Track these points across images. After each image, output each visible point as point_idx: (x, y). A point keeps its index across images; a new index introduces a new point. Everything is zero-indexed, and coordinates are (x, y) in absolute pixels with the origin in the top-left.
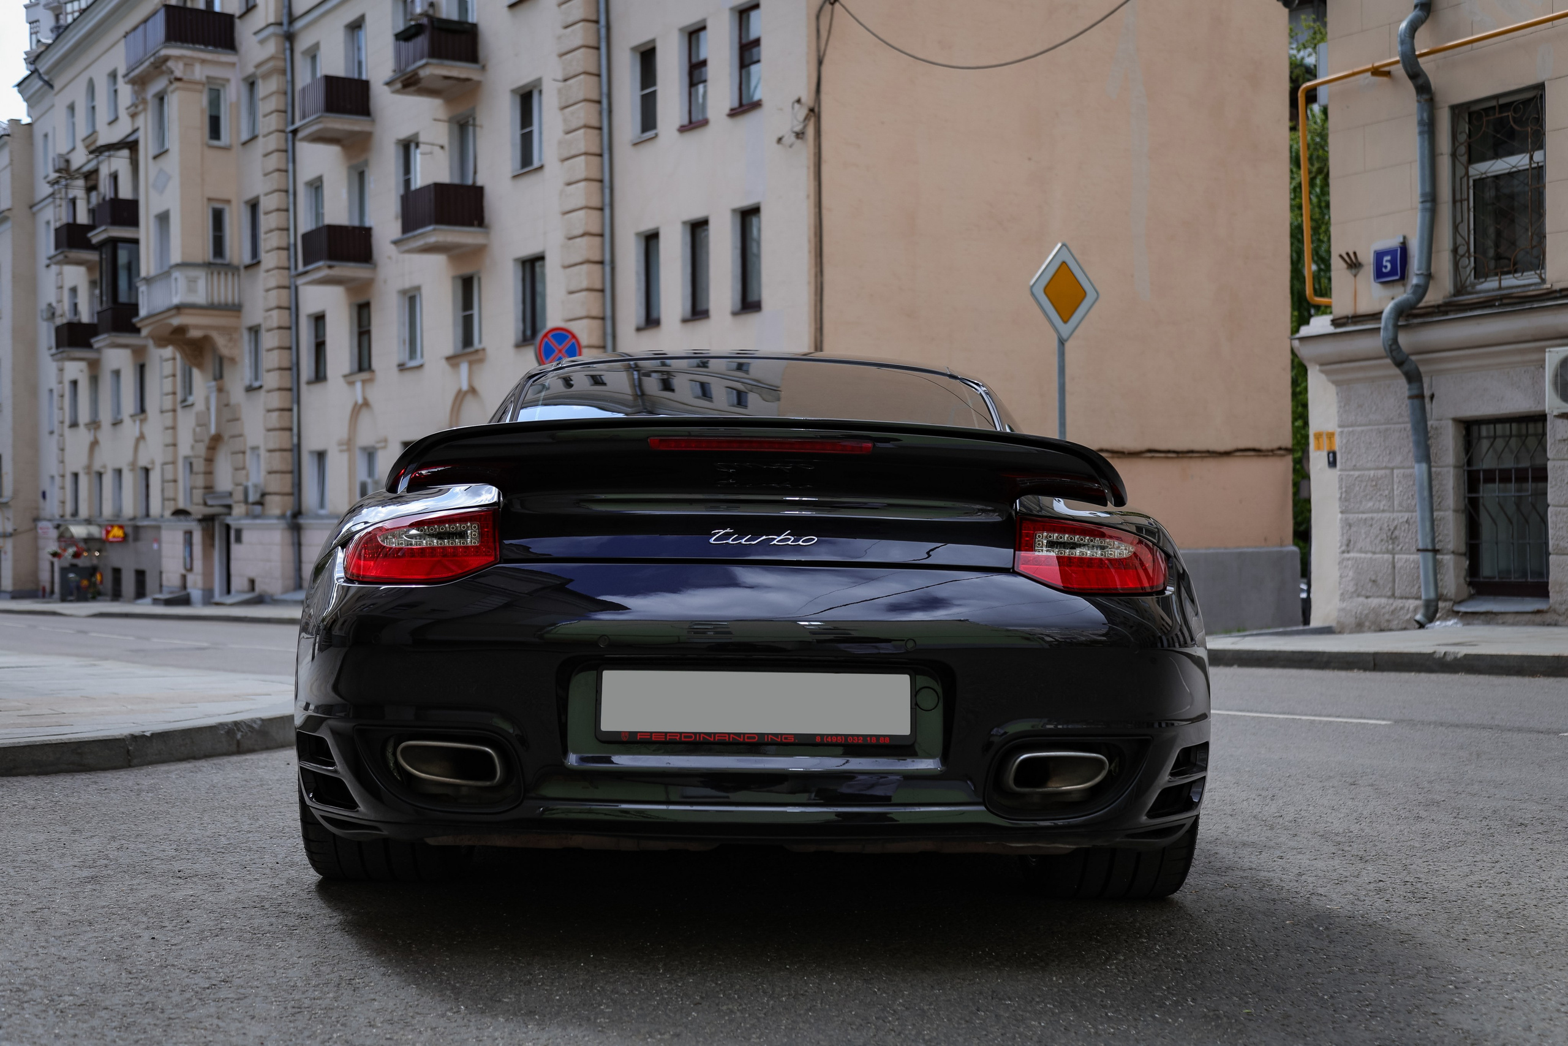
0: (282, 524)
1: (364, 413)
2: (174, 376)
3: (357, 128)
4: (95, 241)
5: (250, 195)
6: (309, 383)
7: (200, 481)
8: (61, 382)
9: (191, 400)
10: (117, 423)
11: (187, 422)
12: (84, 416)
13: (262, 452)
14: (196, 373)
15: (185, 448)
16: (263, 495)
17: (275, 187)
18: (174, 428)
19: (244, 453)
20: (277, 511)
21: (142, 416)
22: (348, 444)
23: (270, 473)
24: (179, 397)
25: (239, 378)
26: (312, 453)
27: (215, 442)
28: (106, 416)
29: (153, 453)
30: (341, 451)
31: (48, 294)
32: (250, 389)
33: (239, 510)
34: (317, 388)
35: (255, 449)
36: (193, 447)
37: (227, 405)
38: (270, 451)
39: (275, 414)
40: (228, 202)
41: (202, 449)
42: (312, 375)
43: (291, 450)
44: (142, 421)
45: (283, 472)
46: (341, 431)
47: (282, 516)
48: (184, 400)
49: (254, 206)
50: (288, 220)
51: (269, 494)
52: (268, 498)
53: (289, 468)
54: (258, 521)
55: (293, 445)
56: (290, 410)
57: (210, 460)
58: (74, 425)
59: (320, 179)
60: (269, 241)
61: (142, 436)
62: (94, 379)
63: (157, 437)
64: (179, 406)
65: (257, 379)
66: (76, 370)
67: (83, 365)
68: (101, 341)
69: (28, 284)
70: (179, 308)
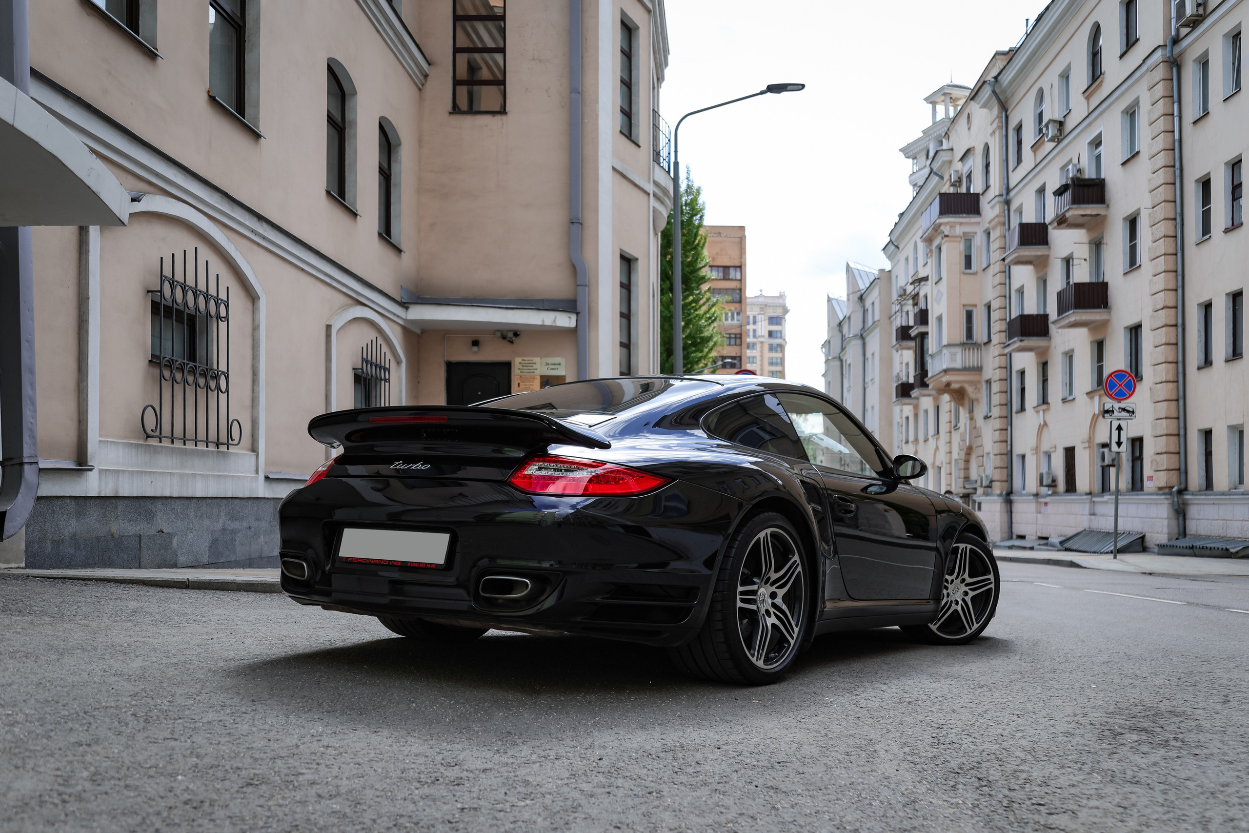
0: (999, 500)
1: (1045, 429)
2: (951, 411)
3: (1039, 253)
4: (913, 335)
5: (986, 301)
6: (1017, 412)
7: (962, 474)
8: (901, 418)
9: (959, 425)
10: (926, 440)
11: (956, 437)
12: (911, 438)
13: (992, 456)
14: (961, 409)
15: (955, 456)
16: (991, 482)
17: (998, 295)
18: (950, 442)
19: (983, 456)
20: (998, 492)
21: (937, 436)
22: (1037, 449)
23: (995, 468)
24: (953, 424)
25: (980, 411)
26: (1018, 455)
27: (969, 451)
28: (921, 438)
29: (942, 458)
30: (1032, 454)
31: (896, 368)
32: (987, 417)
33: (980, 491)
34: (1021, 415)
35: (988, 454)
36: (958, 454)
37: (975, 428)
38: (995, 455)
39: (998, 432)
40: (975, 306)
41: (963, 455)
42: (1019, 408)
43: (1007, 454)
44: (937, 439)
45: (1001, 468)
46: (1032, 442)
47: (1001, 495)
48: (956, 426)
49: (989, 307)
50: (1006, 313)
51: (994, 481)
52: (994, 483)
53: (1005, 465)
54: (988, 498)
55: (1008, 451)
56: (1007, 430)
57: (967, 461)
58: (907, 442)
59: (1023, 286)
60: (997, 327)
61: (937, 448)
62: (916, 416)
63: (943, 448)
64: (953, 430)
65: (990, 411)
66: (908, 410)
67: (911, 407)
68: (915, 393)
69: (887, 362)
70: (946, 371)
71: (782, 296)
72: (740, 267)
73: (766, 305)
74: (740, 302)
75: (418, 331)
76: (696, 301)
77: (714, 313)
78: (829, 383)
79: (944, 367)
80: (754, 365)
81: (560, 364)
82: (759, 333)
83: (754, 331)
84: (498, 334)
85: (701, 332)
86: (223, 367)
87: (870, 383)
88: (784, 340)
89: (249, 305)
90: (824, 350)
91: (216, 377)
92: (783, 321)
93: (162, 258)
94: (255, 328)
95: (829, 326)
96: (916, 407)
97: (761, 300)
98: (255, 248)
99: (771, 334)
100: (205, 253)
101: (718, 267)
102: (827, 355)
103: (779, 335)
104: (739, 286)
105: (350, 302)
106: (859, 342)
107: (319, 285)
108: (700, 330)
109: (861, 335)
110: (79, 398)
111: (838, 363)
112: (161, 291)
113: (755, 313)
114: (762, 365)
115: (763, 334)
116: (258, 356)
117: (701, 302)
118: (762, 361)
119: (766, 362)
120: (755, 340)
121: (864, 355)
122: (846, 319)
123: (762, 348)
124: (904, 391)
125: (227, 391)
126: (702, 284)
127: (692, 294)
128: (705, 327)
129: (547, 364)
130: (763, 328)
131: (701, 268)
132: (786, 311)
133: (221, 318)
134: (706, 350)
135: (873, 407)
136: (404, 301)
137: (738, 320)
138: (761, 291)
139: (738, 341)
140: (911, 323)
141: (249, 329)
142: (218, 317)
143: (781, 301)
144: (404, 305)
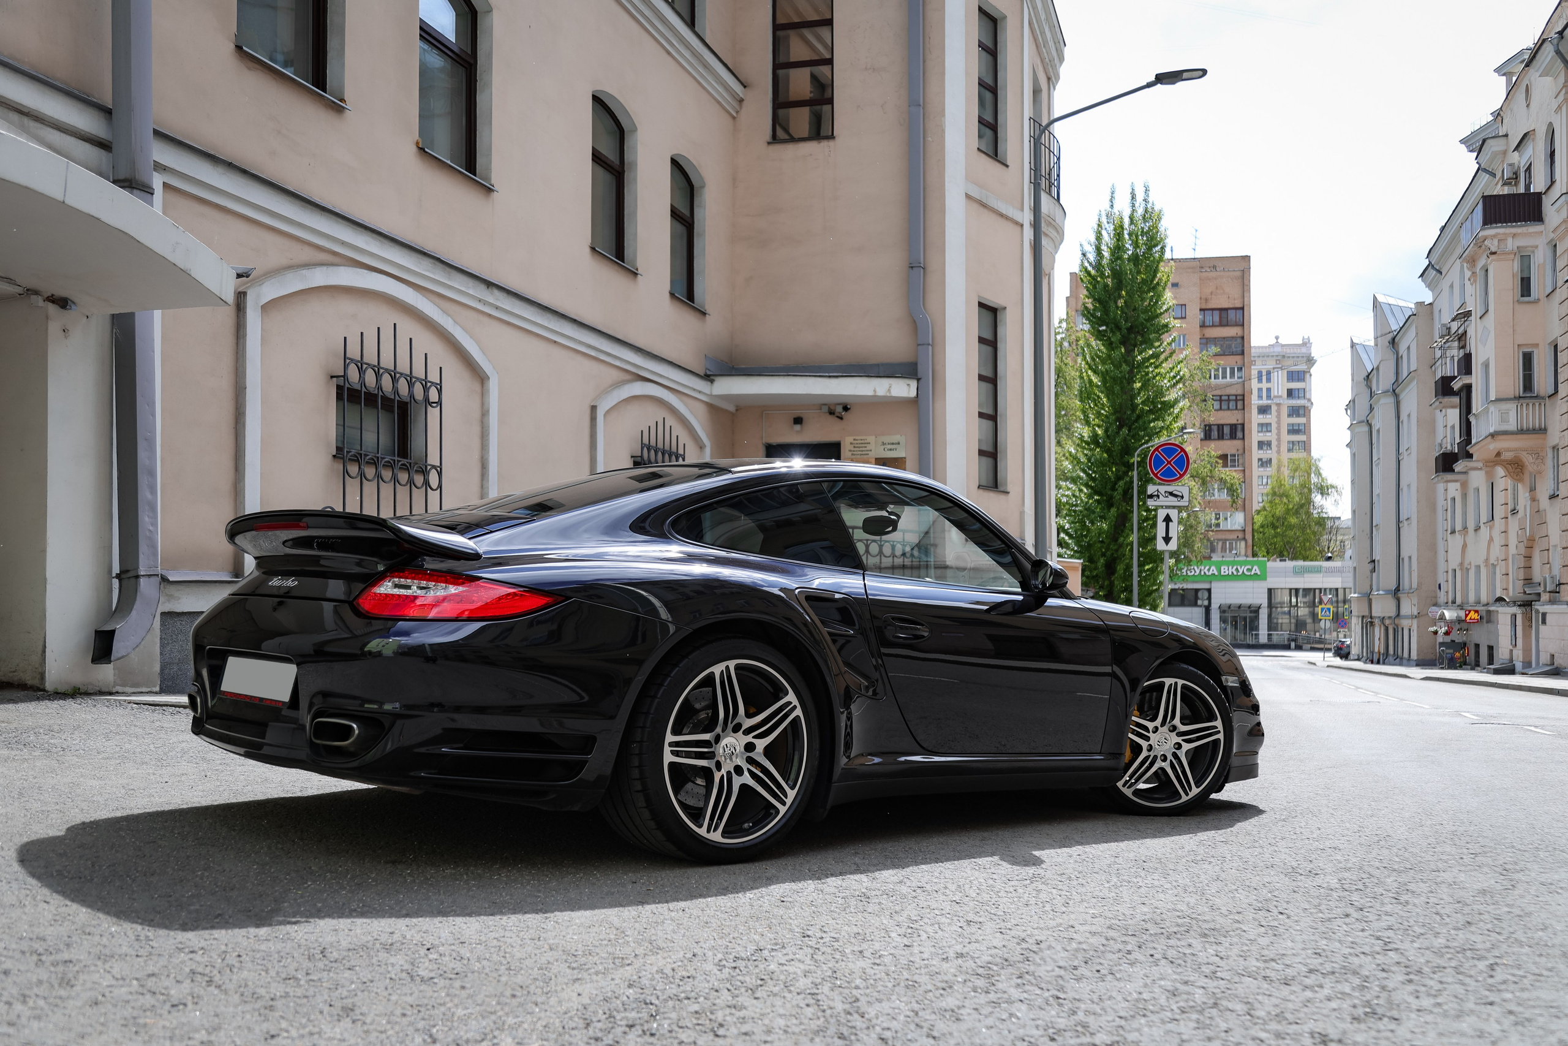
2: (1508, 489)
4: (1456, 388)
5: (1552, 338)
7: (1522, 575)
8: (1446, 499)
9: (1517, 508)
10: (1477, 529)
11: (1514, 524)
12: (1458, 527)
13: (1558, 548)
14: (1520, 486)
15: (1512, 550)
16: (1557, 582)
18: (1506, 532)
19: (1549, 550)
21: (1490, 523)
23: (1564, 566)
24: (1510, 507)
25: (1545, 488)
27: (1531, 543)
28: (1471, 526)
29: (1496, 552)
32: (1553, 497)
33: (1544, 597)
35: (1555, 546)
36: (1517, 547)
37: (1538, 511)
38: (1564, 548)
40: (1537, 346)
41: (1523, 550)
44: (1491, 528)
48: (1514, 509)
49: (1555, 346)
51: (1563, 584)
52: (1562, 587)
54: (1555, 606)
57: (1528, 557)
58: (1453, 532)
61: (1491, 539)
62: (1464, 496)
63: (1498, 540)
64: (1509, 516)
65: (1558, 490)
66: (1454, 489)
67: (1458, 485)
68: (1459, 466)
69: (1428, 426)
70: (1493, 435)
71: (1306, 343)
72: (1243, 309)
73: (1284, 356)
74: (1243, 353)
75: (732, 408)
76: (1156, 356)
77: (1179, 372)
78: (1354, 454)
79: (1492, 430)
80: (1268, 434)
81: (899, 444)
82: (1274, 393)
83: (1269, 390)
84: (825, 409)
85: (1162, 395)
86: (433, 459)
87: (1405, 453)
88: (1309, 400)
89: (477, 387)
90: (1349, 411)
91: (424, 472)
92: (1308, 375)
93: (345, 338)
94: (484, 414)
95: (1353, 380)
96: (1464, 485)
97: (1278, 349)
98: (486, 319)
99: (1290, 393)
100: (408, 328)
101: (1213, 310)
102: (1353, 417)
103: (1301, 395)
104: (1240, 334)
105: (627, 377)
106: (1391, 400)
107: (580, 359)
108: (1160, 393)
109: (1394, 391)
110: (236, 501)
111: (1366, 429)
112: (345, 376)
113: (1270, 367)
114: (1279, 434)
115: (1280, 394)
116: (488, 445)
117: (1162, 357)
118: (1279, 428)
119: (1284, 430)
120: (1269, 402)
121: (1398, 417)
122: (1375, 371)
123: (1278, 412)
124: (1446, 463)
125: (440, 486)
126: (1163, 333)
127: (1151, 346)
128: (1168, 389)
129: (884, 444)
130: (1280, 384)
131: (1161, 314)
132: (1310, 361)
133: (431, 404)
134: (1169, 419)
135: (1409, 486)
136: (709, 373)
137: (1238, 378)
138: (1277, 338)
139: (1240, 404)
140: (1456, 374)
141: (477, 414)
142: (427, 401)
143: (1304, 350)
144: (708, 377)
